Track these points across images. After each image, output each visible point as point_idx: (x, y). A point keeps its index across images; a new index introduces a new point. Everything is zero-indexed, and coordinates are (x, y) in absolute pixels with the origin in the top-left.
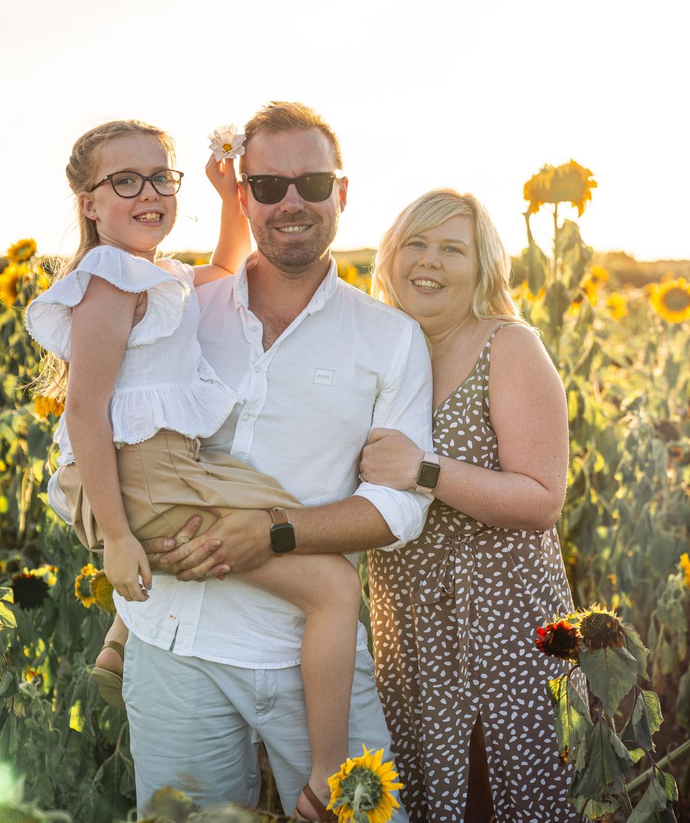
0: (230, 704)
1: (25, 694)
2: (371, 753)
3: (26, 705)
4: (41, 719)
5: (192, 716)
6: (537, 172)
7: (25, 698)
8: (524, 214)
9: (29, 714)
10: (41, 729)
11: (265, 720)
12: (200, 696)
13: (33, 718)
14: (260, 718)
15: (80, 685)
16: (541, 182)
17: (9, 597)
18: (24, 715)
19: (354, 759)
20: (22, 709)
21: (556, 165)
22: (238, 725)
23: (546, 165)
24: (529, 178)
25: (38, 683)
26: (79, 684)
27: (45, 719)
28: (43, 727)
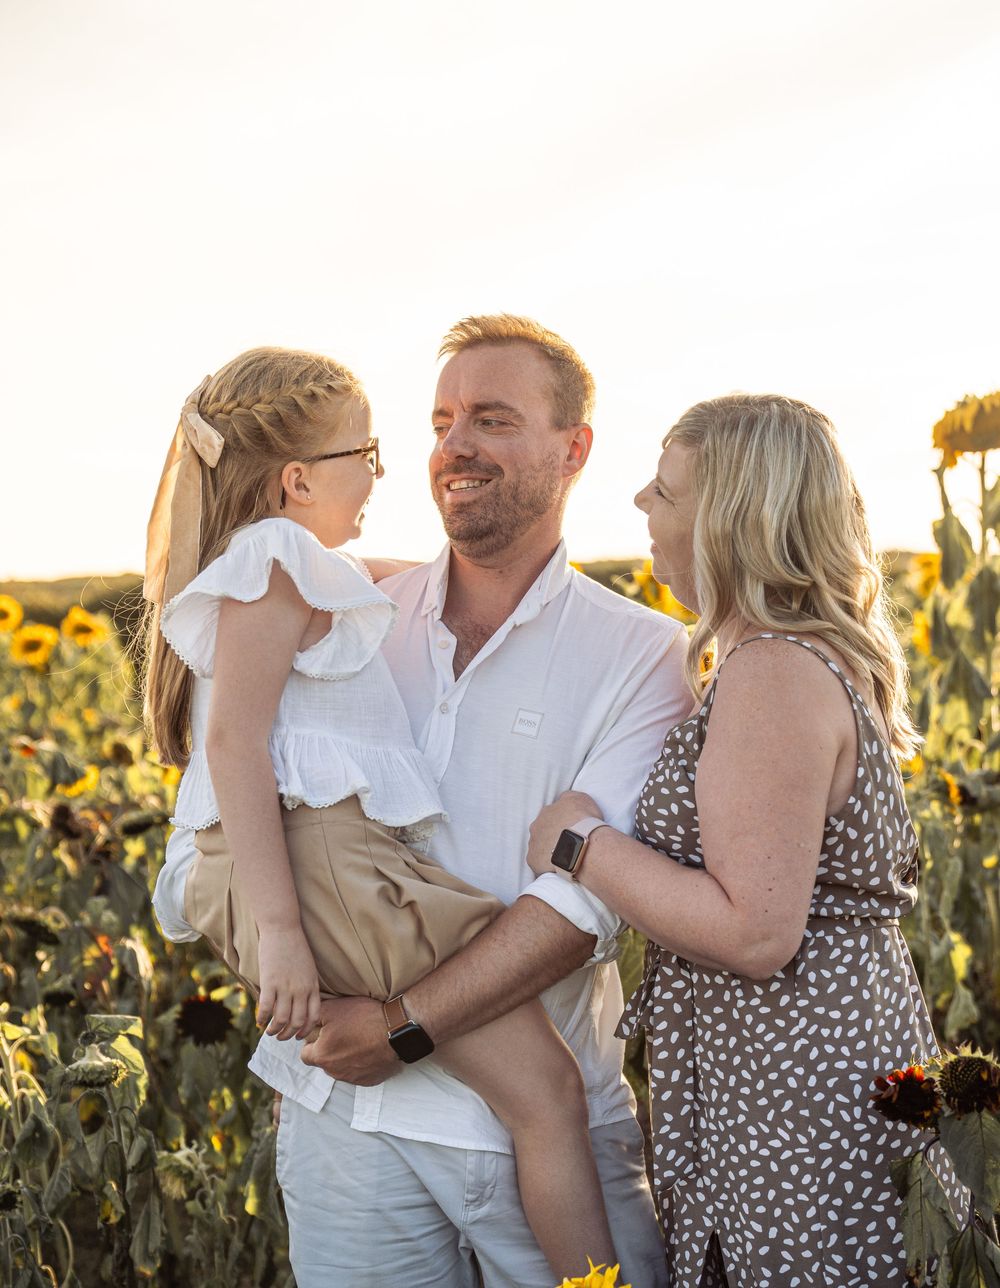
0: (426, 1190)
1: (185, 1167)
2: (598, 1272)
3: (185, 1182)
4: (209, 1201)
5: (372, 1207)
6: (952, 406)
7: (185, 1172)
8: (935, 471)
9: (191, 1195)
10: (209, 1216)
11: (479, 1216)
12: (383, 1178)
13: (197, 1201)
14: (471, 1213)
15: (262, 1154)
16: (957, 424)
17: (137, 1030)
18: (185, 1196)
19: (573, 1279)
20: (180, 1187)
21: (980, 396)
22: (440, 1222)
23: (967, 396)
24: (940, 416)
25: (204, 1151)
26: (261, 1151)
27: (215, 1204)
28: (212, 1212)
